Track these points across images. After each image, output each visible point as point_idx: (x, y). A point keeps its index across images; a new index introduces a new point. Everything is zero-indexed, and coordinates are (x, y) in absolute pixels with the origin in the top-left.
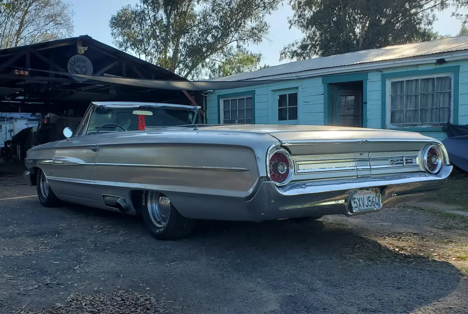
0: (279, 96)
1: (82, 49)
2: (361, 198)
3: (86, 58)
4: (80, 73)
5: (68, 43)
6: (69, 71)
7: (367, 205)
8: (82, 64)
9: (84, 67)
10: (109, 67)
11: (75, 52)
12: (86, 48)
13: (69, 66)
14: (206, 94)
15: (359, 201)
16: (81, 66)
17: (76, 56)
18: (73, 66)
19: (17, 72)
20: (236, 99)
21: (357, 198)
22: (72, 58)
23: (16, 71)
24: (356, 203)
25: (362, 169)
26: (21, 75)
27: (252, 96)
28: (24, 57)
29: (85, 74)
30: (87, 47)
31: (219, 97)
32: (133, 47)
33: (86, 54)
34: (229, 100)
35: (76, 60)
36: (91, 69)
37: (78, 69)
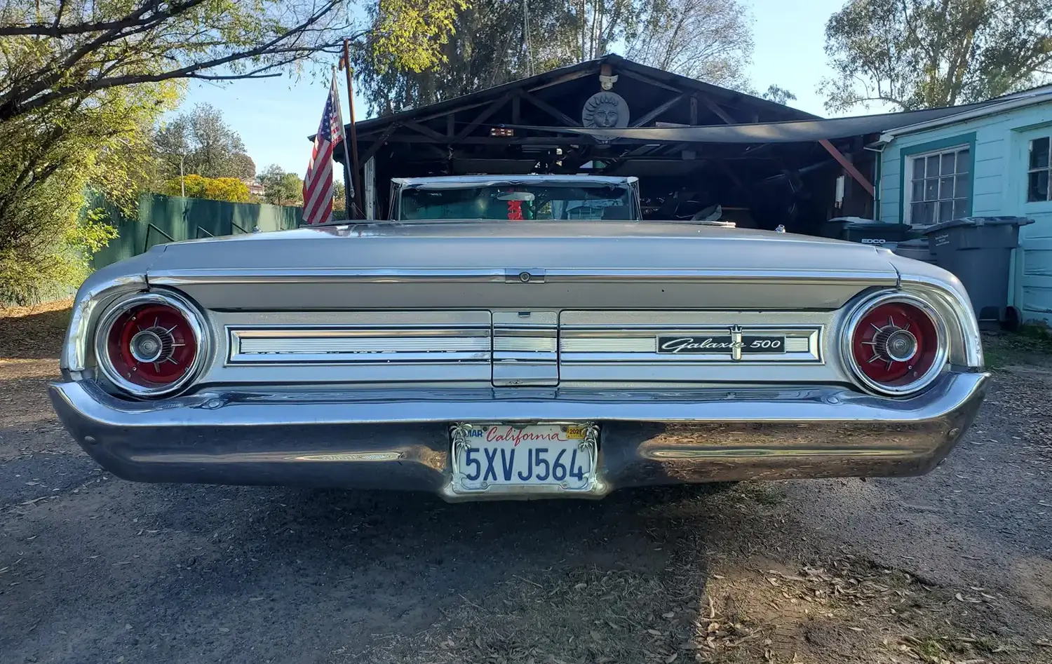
0: (1031, 143)
1: (607, 81)
2: (503, 451)
3: (617, 97)
4: (604, 125)
5: (586, 73)
6: (585, 123)
7: (525, 474)
8: (608, 109)
9: (612, 113)
10: (662, 109)
11: (597, 87)
12: (615, 79)
13: (585, 113)
14: (879, 147)
15: (491, 460)
16: (607, 113)
17: (597, 95)
18: (591, 113)
19: (494, 132)
20: (938, 156)
21: (486, 451)
22: (591, 100)
23: (493, 130)
24: (474, 465)
25: (518, 360)
26: (501, 136)
27: (969, 147)
28: (509, 105)
29: (614, 126)
30: (617, 76)
31: (905, 152)
32: (866, 68)
33: (616, 88)
34: (924, 158)
35: (598, 102)
36: (626, 116)
37: (601, 120)
